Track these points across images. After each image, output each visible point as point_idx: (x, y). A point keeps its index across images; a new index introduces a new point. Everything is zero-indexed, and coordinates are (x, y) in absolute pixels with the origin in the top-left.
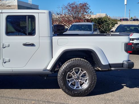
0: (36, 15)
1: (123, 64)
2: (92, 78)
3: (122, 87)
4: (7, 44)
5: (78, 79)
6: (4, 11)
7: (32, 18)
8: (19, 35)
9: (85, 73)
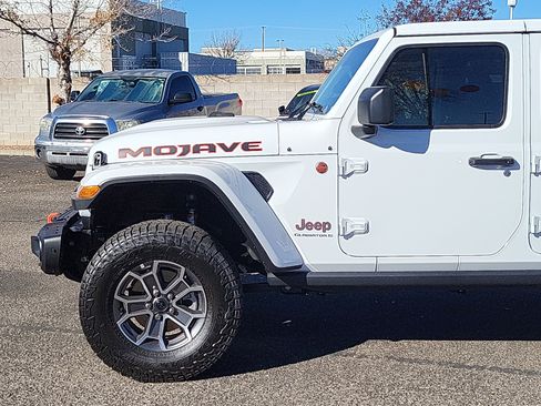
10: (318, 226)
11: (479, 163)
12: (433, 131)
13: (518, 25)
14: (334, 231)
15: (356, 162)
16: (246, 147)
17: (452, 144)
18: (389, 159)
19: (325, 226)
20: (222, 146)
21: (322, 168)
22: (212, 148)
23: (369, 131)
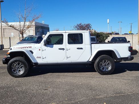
0: (83, 33)
1: (128, 57)
2: (113, 65)
3: (126, 71)
4: (69, 49)
5: (105, 65)
6: (66, 31)
7: (81, 35)
8: (74, 44)
9: (109, 63)
10: (39, 57)
11: (60, 49)
12: (54, 45)
13: (65, 32)
14: (41, 58)
15: (44, 49)
16: (30, 47)
17: (56, 47)
18: (48, 49)
19: (40, 57)
20: (27, 47)
21: (40, 50)
22: (25, 48)
23: (45, 45)
